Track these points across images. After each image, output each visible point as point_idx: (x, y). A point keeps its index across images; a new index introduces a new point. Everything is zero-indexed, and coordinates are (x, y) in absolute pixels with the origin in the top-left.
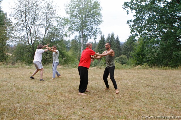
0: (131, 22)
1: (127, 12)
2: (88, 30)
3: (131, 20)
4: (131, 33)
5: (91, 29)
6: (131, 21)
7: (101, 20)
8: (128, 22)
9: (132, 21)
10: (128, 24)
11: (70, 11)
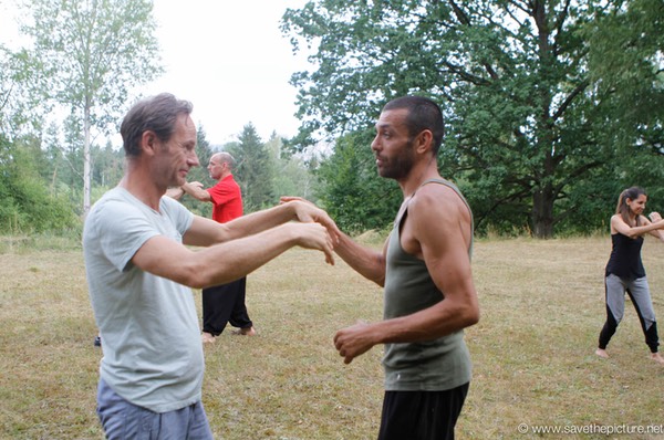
0: (304, 80)
1: (295, 44)
2: (106, 101)
3: (307, 73)
4: (299, 116)
5: (119, 98)
6: (304, 75)
7: (161, 64)
8: (294, 80)
9: (309, 76)
10: (295, 84)
11: (38, 24)
